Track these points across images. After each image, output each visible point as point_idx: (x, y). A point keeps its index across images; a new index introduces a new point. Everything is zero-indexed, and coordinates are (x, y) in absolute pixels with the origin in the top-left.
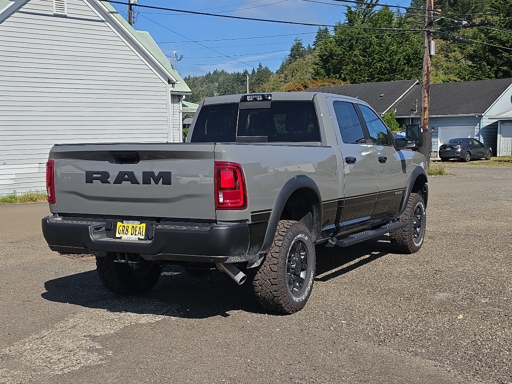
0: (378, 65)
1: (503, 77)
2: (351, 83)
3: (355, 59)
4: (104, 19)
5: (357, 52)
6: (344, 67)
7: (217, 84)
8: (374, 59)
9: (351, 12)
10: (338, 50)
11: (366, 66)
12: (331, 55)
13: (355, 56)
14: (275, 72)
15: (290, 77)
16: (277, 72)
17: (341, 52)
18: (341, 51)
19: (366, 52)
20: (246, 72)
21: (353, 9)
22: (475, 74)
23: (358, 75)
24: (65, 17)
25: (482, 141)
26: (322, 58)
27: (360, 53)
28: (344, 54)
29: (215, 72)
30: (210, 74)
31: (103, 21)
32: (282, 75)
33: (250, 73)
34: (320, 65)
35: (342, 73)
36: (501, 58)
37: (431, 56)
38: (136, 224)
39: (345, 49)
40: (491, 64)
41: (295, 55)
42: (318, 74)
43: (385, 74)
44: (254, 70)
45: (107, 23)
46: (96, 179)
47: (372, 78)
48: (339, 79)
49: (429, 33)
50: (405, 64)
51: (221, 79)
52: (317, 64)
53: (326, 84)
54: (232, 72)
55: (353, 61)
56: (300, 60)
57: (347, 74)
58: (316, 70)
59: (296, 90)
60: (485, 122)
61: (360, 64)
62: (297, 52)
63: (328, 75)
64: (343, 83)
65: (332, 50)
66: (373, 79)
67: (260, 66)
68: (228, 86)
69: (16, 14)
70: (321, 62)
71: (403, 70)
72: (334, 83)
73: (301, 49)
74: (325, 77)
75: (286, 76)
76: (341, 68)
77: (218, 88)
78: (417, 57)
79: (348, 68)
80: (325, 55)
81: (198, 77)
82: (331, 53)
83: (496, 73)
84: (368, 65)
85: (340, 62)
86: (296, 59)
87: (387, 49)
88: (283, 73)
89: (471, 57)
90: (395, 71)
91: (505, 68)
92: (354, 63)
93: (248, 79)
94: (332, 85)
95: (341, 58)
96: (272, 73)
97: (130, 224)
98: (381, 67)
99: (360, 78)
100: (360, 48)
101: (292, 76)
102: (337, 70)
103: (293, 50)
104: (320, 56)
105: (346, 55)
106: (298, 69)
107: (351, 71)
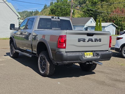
0: (64, 12)
1: (90, 17)
5: (59, 9)
7: (25, 14)
10: (55, 8)
12: (53, 9)
14: (40, 12)
15: (44, 13)
19: (61, 9)
20: (33, 11)
22: (84, 16)
26: (51, 10)
30: (23, 11)
34: (50, 12)
37: (72, 13)
38: (90, 53)
40: (88, 14)
46: (81, 41)
54: (29, 11)
56: (46, 9)
60: (85, 27)
61: (59, 12)
62: (45, 7)
63: (52, 14)
67: (36, 10)
68: (28, 14)
76: (55, 13)
84: (61, 12)
85: (55, 11)
88: (42, 12)
89: (84, 12)
90: (67, 14)
97: (88, 53)
106: (46, 11)
107: (57, 13)
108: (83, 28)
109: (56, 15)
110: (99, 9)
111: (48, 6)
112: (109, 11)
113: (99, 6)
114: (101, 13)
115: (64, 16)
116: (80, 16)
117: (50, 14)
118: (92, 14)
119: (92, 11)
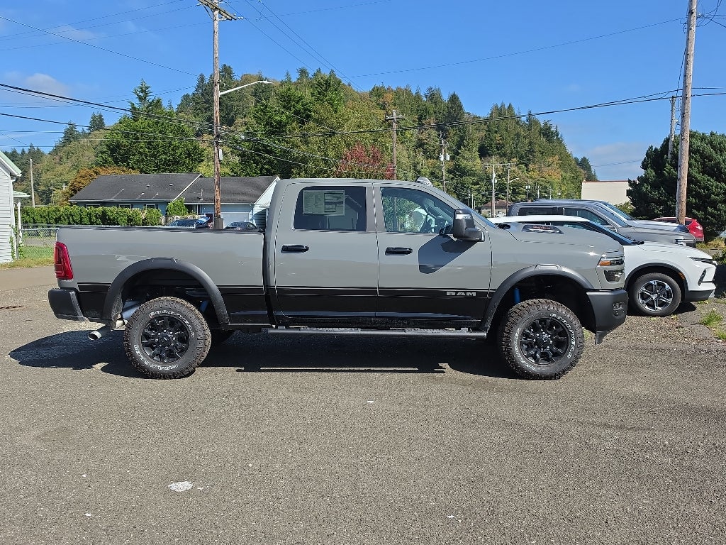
0: (163, 157)
2: (139, 172)
3: (141, 150)
5: (142, 144)
6: (132, 157)
8: (158, 152)
9: (134, 108)
10: (124, 141)
11: (151, 157)
12: (118, 145)
13: (141, 147)
14: (47, 153)
15: (65, 160)
16: (50, 154)
18: (128, 142)
19: (151, 145)
21: (136, 106)
25: (255, 224)
27: (146, 145)
28: (130, 145)
32: (56, 157)
33: (19, 152)
35: (130, 162)
36: (265, 158)
37: (220, 161)
41: (69, 138)
43: (169, 165)
47: (157, 168)
48: (127, 167)
49: (217, 143)
50: (186, 158)
52: (104, 152)
55: (140, 152)
56: (75, 143)
58: (103, 158)
59: (88, 176)
60: (257, 209)
61: (146, 155)
62: (71, 135)
63: (117, 163)
64: (132, 172)
65: (119, 141)
66: (159, 169)
70: (109, 151)
71: (185, 162)
73: (75, 133)
74: (113, 165)
76: (128, 158)
78: (196, 152)
79: (135, 158)
80: (112, 145)
82: (118, 143)
83: (261, 170)
84: (154, 156)
85: (127, 153)
86: (71, 141)
87: (170, 144)
88: (57, 155)
90: (177, 163)
91: (267, 167)
92: (141, 154)
95: (128, 149)
98: (165, 159)
99: (147, 168)
102: (124, 160)
103: (67, 133)
104: (107, 146)
105: (133, 146)
106: (74, 152)
107: (138, 161)
108: (250, 217)
109: (133, 169)
110: (294, 146)
111: (80, 131)
112: (331, 153)
113: (296, 139)
114: (305, 160)
115: (165, 170)
116: (227, 170)
117: (106, 161)
118: (270, 163)
119: (270, 152)
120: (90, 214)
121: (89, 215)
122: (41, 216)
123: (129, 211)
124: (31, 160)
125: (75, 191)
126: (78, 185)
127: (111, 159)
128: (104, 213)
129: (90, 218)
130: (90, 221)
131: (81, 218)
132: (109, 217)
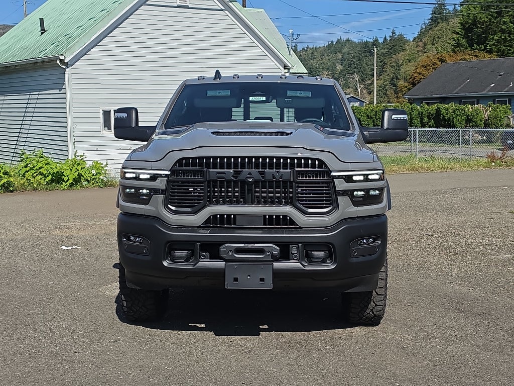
2: (498, 55)
3: (504, 27)
4: (223, 8)
5: (506, 19)
6: (491, 37)
7: (340, 56)
10: (484, 17)
12: (475, 22)
13: (504, 23)
14: (411, 39)
15: (430, 45)
16: (414, 40)
17: (486, 20)
18: (487, 18)
20: (376, 40)
23: (507, 46)
24: (187, 7)
26: (464, 26)
27: (510, 20)
28: (490, 22)
29: (339, 41)
30: (332, 42)
31: (222, 10)
32: (421, 43)
33: (381, 40)
34: (461, 35)
35: (488, 44)
39: (492, 16)
41: (437, 19)
42: (458, 45)
44: (385, 37)
45: (226, 12)
48: (483, 50)
51: (345, 49)
52: (457, 33)
53: (467, 57)
54: (360, 41)
55: (502, 29)
56: (443, 25)
57: (493, 45)
58: (457, 40)
59: (431, 64)
62: (439, 16)
63: (471, 45)
64: (487, 56)
65: (476, 16)
67: (393, 33)
68: (354, 57)
69: (143, 7)
70: (462, 31)
72: (476, 56)
73: (445, 11)
74: (467, 48)
75: (425, 44)
76: (486, 39)
77: (342, 60)
79: (496, 38)
80: (467, 23)
81: (318, 47)
82: (475, 20)
85: (486, 31)
86: (438, 23)
88: (421, 41)
92: (503, 31)
93: (376, 51)
94: (475, 59)
95: (486, 26)
96: (408, 41)
99: (509, 50)
100: (510, 13)
101: (433, 44)
102: (482, 41)
103: (435, 13)
104: (462, 24)
105: (494, 23)
106: (440, 36)
107: (498, 41)
109: (490, 52)
111: (451, 8)
120: (422, 113)
121: (421, 115)
122: (368, 116)
123: (469, 108)
124: (375, 49)
125: (414, 84)
126: (418, 77)
127: (464, 41)
128: (438, 112)
129: (422, 119)
130: (421, 122)
131: (411, 119)
132: (444, 117)
